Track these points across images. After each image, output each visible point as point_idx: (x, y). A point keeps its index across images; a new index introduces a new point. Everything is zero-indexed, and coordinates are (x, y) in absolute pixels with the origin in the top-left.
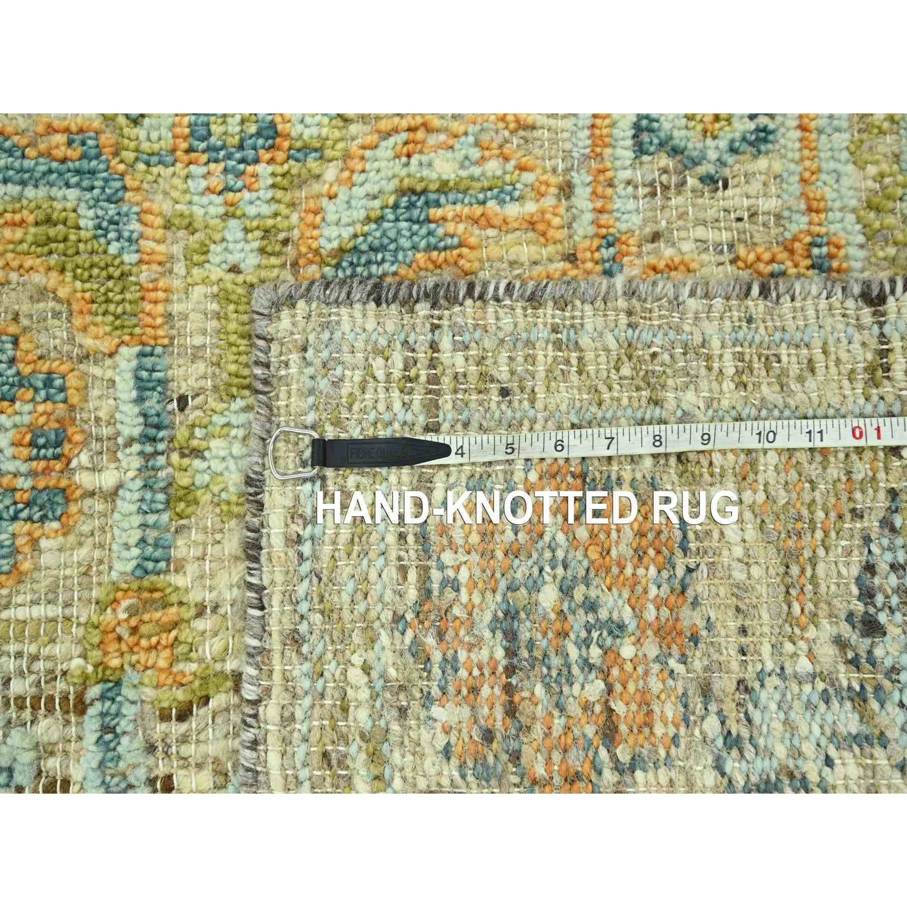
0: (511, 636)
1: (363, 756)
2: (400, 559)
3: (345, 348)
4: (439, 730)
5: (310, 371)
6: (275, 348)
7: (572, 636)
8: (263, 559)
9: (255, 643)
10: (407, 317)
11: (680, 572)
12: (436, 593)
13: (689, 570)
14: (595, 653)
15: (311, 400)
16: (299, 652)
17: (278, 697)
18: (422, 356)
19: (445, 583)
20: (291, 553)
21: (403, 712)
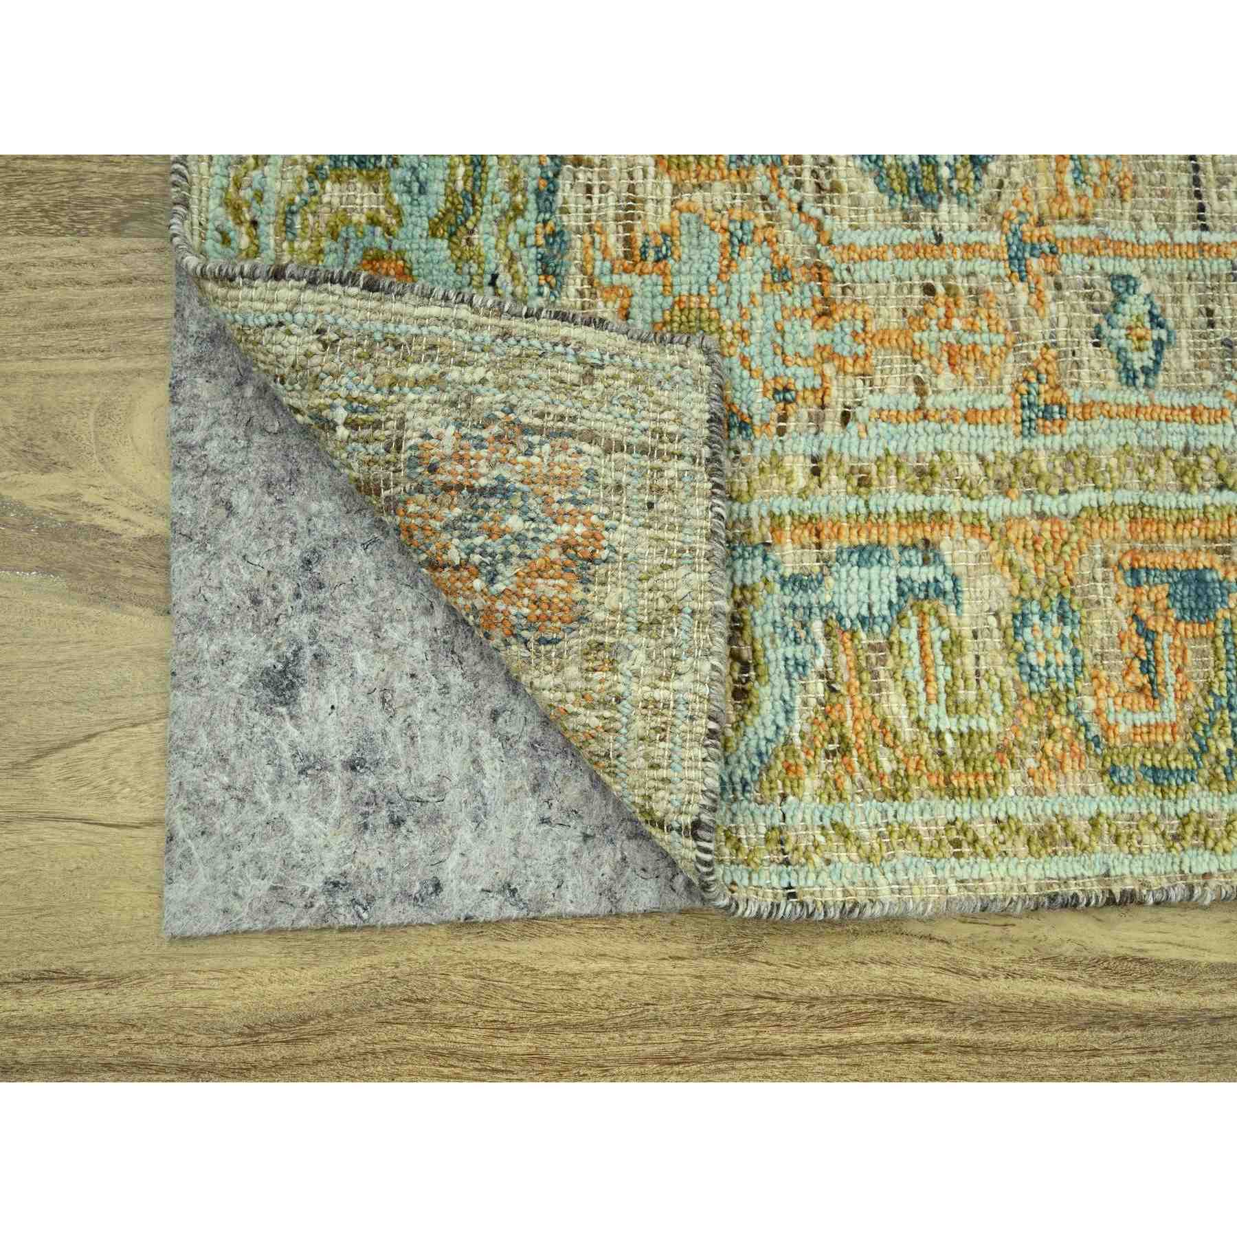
0: (492, 492)
1: (431, 372)
2: (549, 414)
3: (681, 394)
4: (440, 430)
5: (668, 368)
6: (682, 347)
7: (489, 541)
8: (555, 321)
9: (506, 309)
10: (701, 441)
11: (525, 634)
12: (525, 438)
13: (526, 642)
14: (476, 558)
15: (650, 366)
16: (497, 336)
17: (472, 319)
18: (675, 447)
19: (531, 446)
20: (557, 340)
21: (454, 404)
